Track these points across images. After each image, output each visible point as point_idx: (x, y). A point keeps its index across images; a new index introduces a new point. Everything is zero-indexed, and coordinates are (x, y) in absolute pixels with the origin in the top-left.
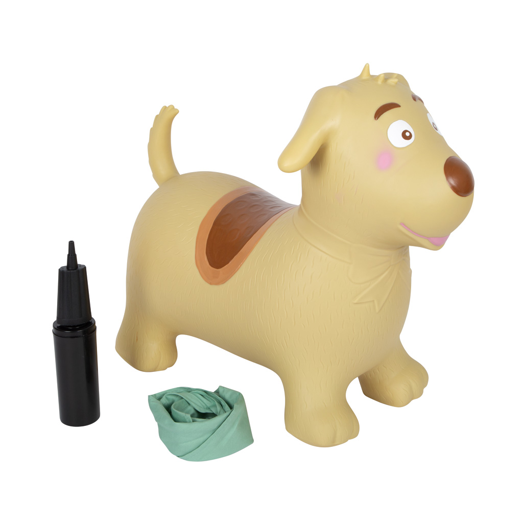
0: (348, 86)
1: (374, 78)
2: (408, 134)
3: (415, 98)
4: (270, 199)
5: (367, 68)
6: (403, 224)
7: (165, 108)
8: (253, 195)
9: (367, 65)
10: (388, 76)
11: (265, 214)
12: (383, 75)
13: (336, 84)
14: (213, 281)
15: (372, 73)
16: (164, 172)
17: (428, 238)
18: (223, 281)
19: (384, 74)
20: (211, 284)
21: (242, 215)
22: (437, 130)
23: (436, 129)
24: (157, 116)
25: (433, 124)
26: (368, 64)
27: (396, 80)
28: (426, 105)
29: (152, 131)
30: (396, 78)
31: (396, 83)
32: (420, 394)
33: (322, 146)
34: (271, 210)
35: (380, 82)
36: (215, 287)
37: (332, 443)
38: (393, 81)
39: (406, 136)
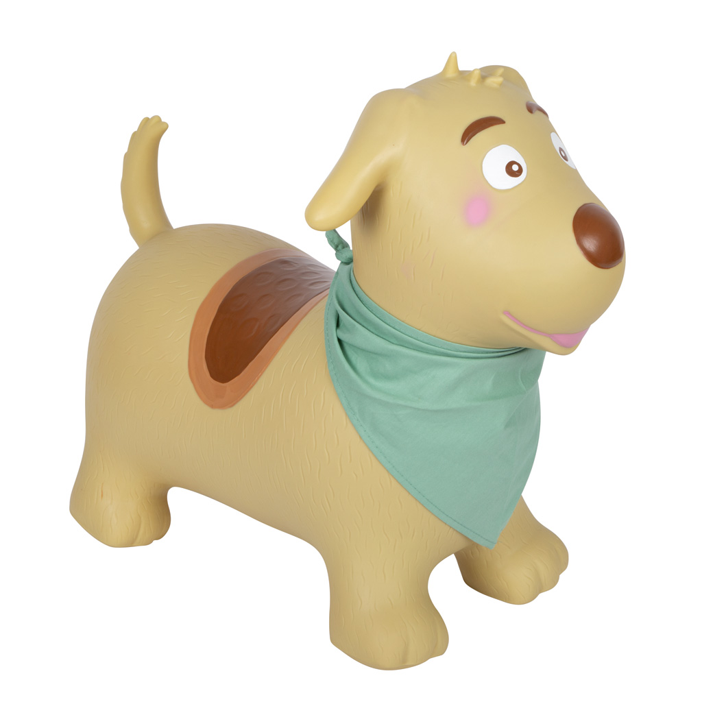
0: (422, 89)
1: (464, 75)
2: (515, 168)
3: (532, 108)
4: (312, 269)
5: (453, 59)
6: (507, 313)
7: (146, 121)
8: (285, 262)
9: (454, 55)
10: (487, 72)
11: (299, 295)
12: (478, 72)
13: (403, 86)
14: (216, 402)
15: (461, 68)
16: (147, 224)
17: (551, 336)
18: (231, 403)
19: (480, 69)
20: (212, 407)
21: (266, 295)
22: (567, 160)
23: (565, 158)
24: (134, 134)
25: (561, 150)
26: (454, 53)
27: (500, 80)
28: (551, 119)
29: (128, 158)
30: (501, 76)
31: (501, 85)
32: (554, 582)
33: (377, 187)
34: (312, 287)
35: (473, 83)
36: (218, 413)
37: (403, 663)
38: (495, 81)
39: (512, 170)
